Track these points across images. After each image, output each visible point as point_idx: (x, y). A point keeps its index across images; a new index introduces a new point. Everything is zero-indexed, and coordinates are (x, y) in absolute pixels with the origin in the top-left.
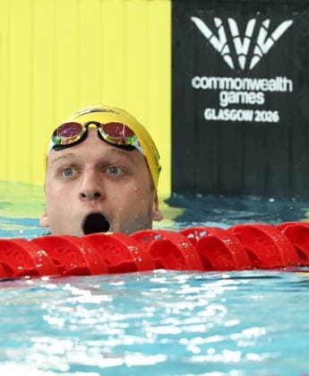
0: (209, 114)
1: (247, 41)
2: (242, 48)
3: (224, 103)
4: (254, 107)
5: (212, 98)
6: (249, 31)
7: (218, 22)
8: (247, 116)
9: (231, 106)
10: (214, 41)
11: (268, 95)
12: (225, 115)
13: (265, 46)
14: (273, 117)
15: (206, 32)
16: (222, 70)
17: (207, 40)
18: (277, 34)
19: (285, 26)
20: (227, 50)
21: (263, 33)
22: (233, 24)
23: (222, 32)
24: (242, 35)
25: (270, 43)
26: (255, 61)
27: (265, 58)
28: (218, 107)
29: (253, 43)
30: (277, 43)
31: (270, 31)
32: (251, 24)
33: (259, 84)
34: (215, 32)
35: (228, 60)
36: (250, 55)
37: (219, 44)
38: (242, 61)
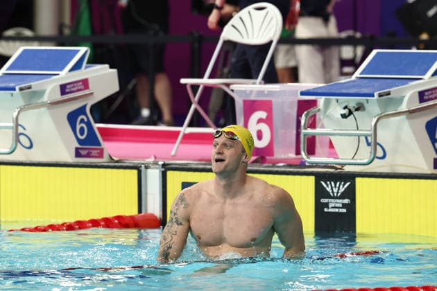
0: (326, 210)
1: (337, 189)
2: (335, 190)
3: (330, 206)
4: (339, 208)
5: (327, 205)
6: (338, 186)
7: (328, 183)
8: (337, 210)
9: (332, 207)
10: (327, 188)
11: (343, 204)
12: (330, 210)
13: (342, 190)
14: (344, 211)
15: (325, 186)
16: (330, 197)
17: (325, 189)
18: (346, 186)
19: (348, 184)
20: (331, 191)
21: (341, 186)
22: (333, 183)
23: (329, 186)
24: (335, 187)
25: (344, 189)
26: (339, 194)
27: (342, 193)
28: (328, 208)
29: (339, 189)
30: (346, 189)
31: (344, 185)
32: (338, 183)
33: (340, 201)
34: (328, 186)
35: (331, 194)
36: (338, 193)
37: (329, 189)
38: (335, 194)
